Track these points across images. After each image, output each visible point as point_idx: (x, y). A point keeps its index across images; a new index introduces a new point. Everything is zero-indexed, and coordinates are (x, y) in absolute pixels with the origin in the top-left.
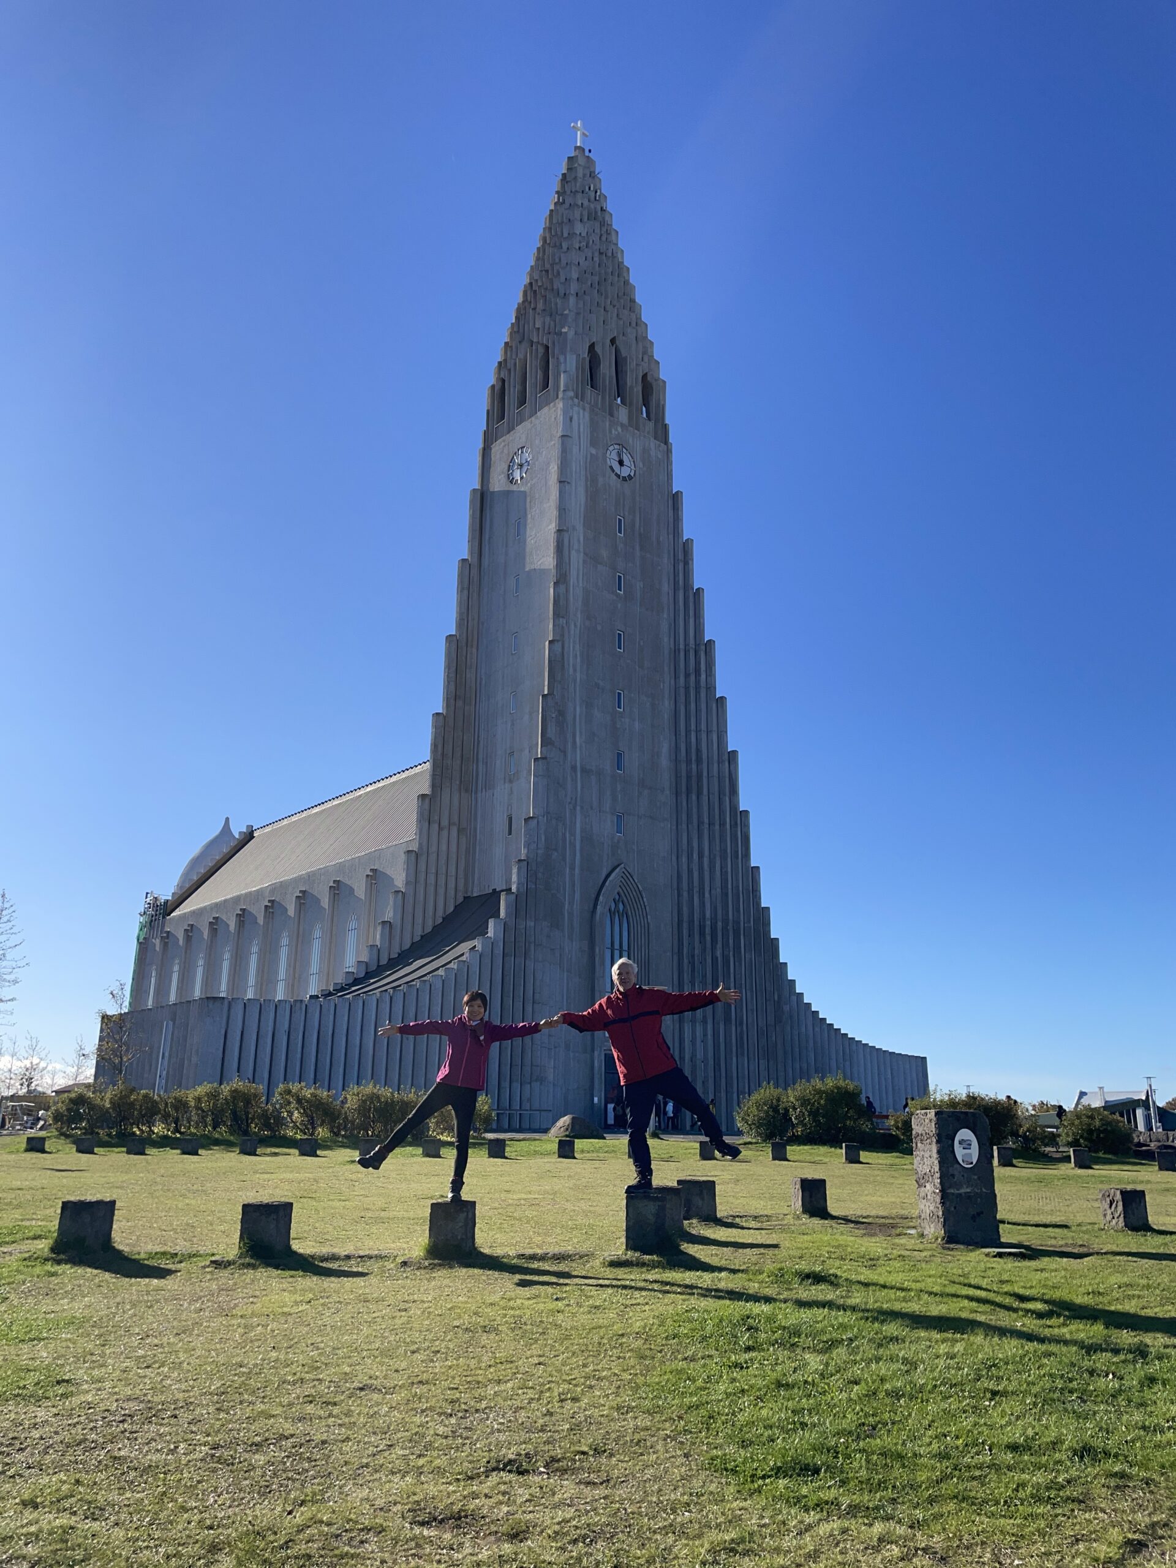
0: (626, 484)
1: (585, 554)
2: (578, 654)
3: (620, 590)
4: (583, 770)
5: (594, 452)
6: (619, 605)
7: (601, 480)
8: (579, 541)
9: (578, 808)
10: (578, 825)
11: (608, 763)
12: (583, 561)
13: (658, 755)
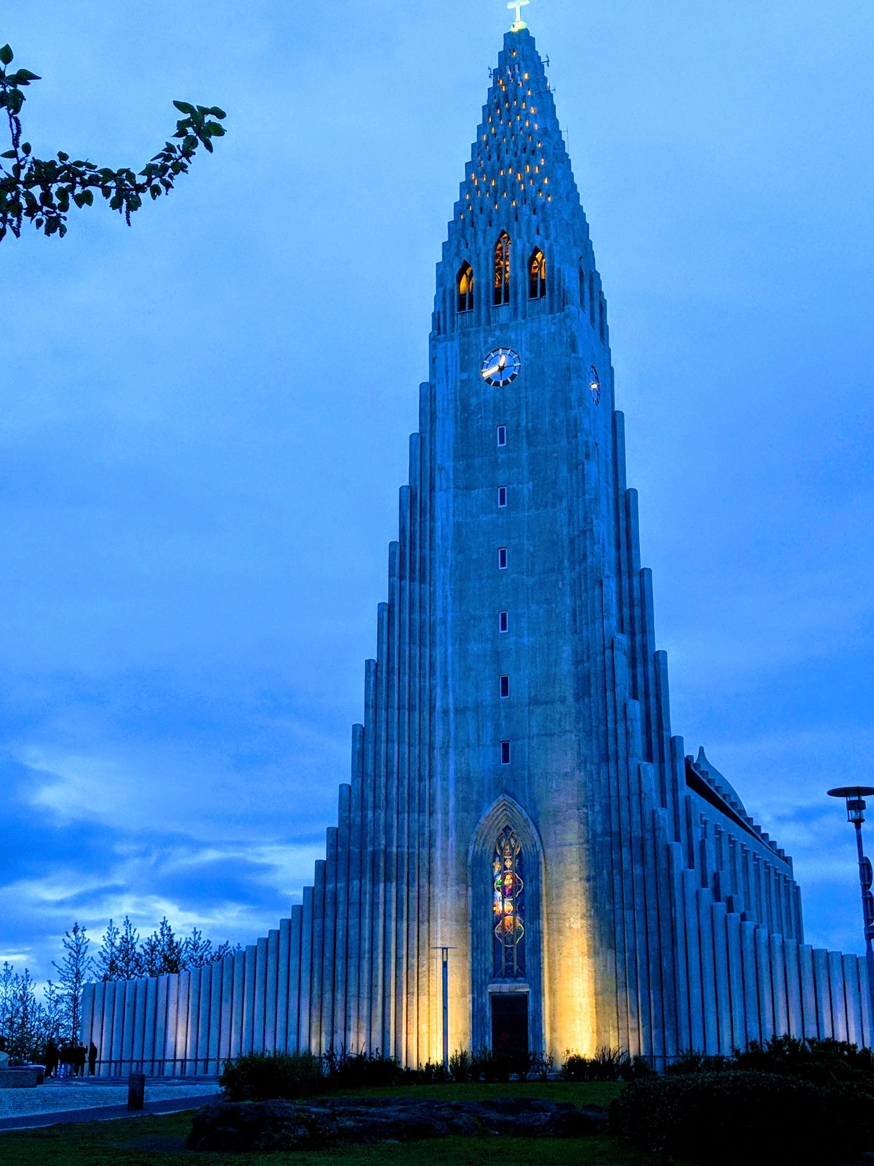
0: (507, 387)
1: (456, 487)
2: (448, 594)
3: (502, 503)
4: (456, 710)
5: (464, 376)
6: (500, 521)
7: (474, 401)
8: (448, 479)
9: (451, 750)
10: (452, 768)
11: (488, 693)
12: (455, 496)
13: (556, 663)
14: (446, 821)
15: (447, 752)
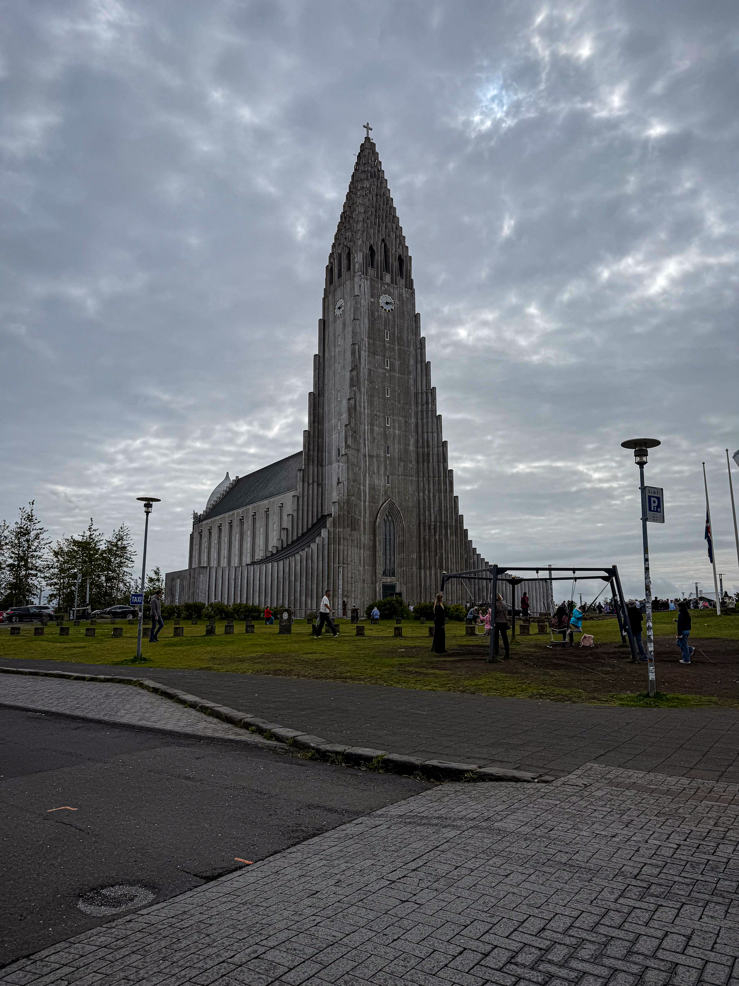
0: (390, 314)
1: (369, 352)
2: (366, 401)
3: (387, 367)
4: (369, 456)
5: (372, 300)
6: (387, 374)
7: (376, 314)
8: (365, 346)
9: (367, 474)
10: (367, 482)
11: (382, 451)
12: (368, 356)
13: (408, 445)
14: (365, 506)
15: (365, 474)
